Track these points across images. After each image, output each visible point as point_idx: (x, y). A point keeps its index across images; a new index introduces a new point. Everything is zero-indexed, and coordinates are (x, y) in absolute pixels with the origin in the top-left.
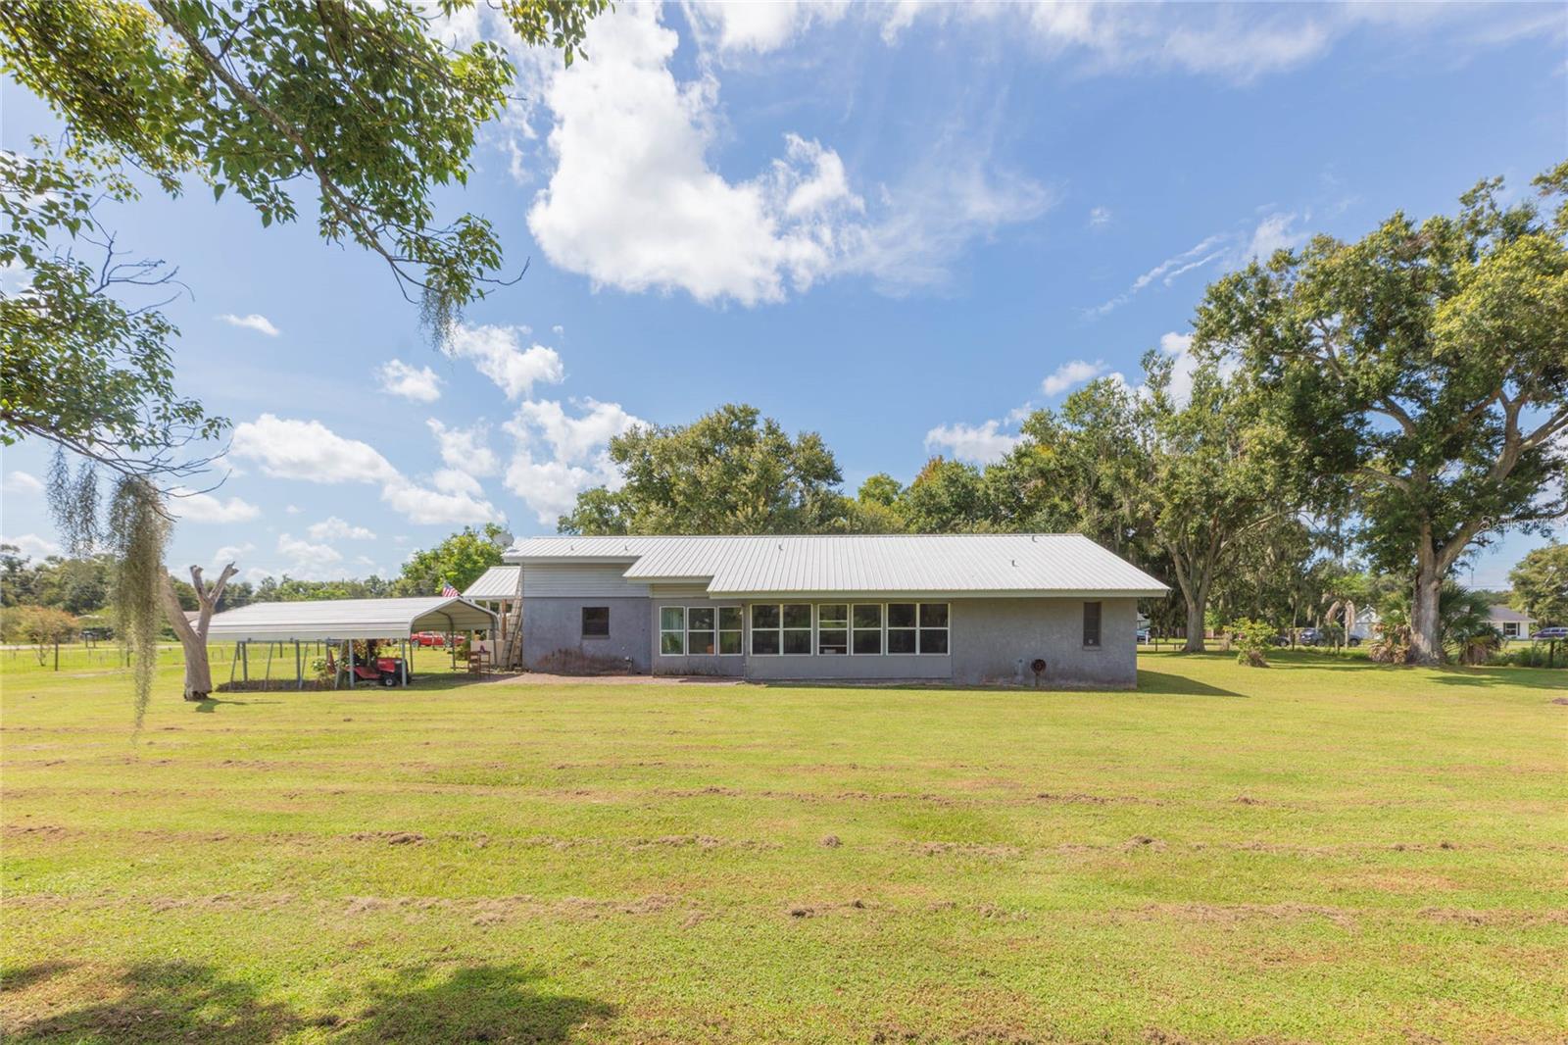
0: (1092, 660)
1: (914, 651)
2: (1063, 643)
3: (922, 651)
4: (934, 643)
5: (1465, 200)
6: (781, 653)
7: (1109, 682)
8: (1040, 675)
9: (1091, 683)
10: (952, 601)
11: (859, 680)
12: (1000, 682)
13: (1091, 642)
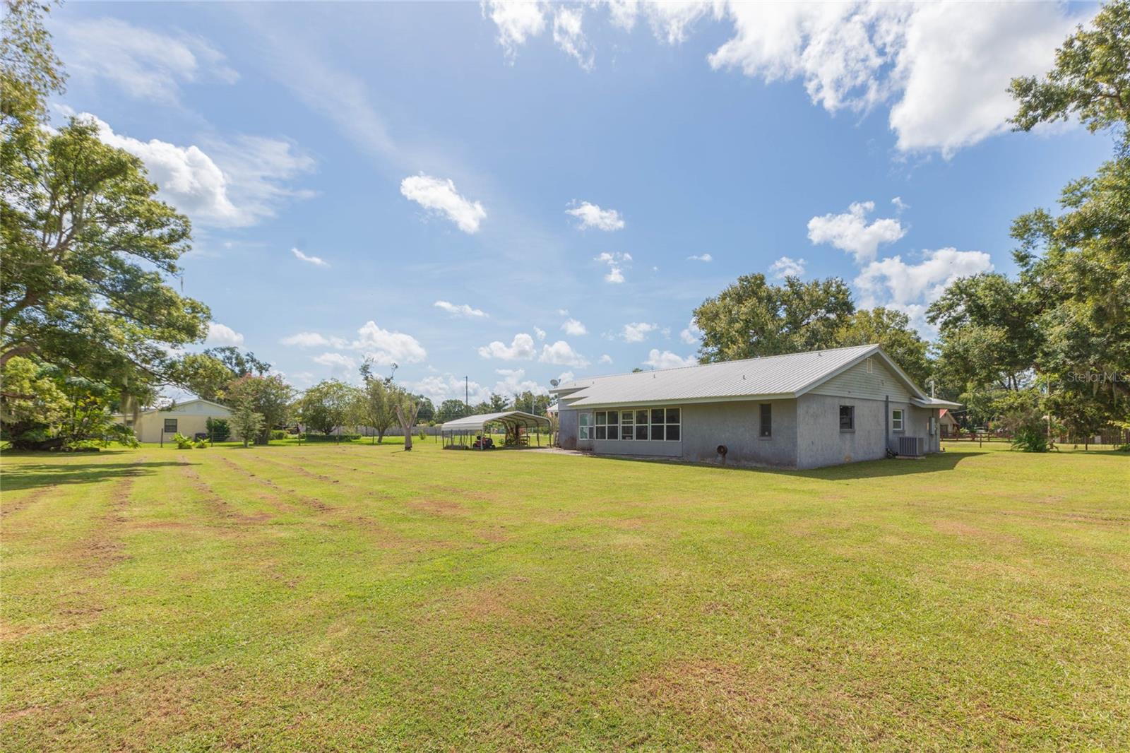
0: (765, 447)
1: (663, 439)
2: (744, 433)
3: (667, 439)
4: (674, 434)
6: (606, 439)
7: (777, 465)
8: (724, 457)
9: (764, 465)
10: (682, 405)
11: (638, 456)
12: (708, 461)
13: (767, 433)
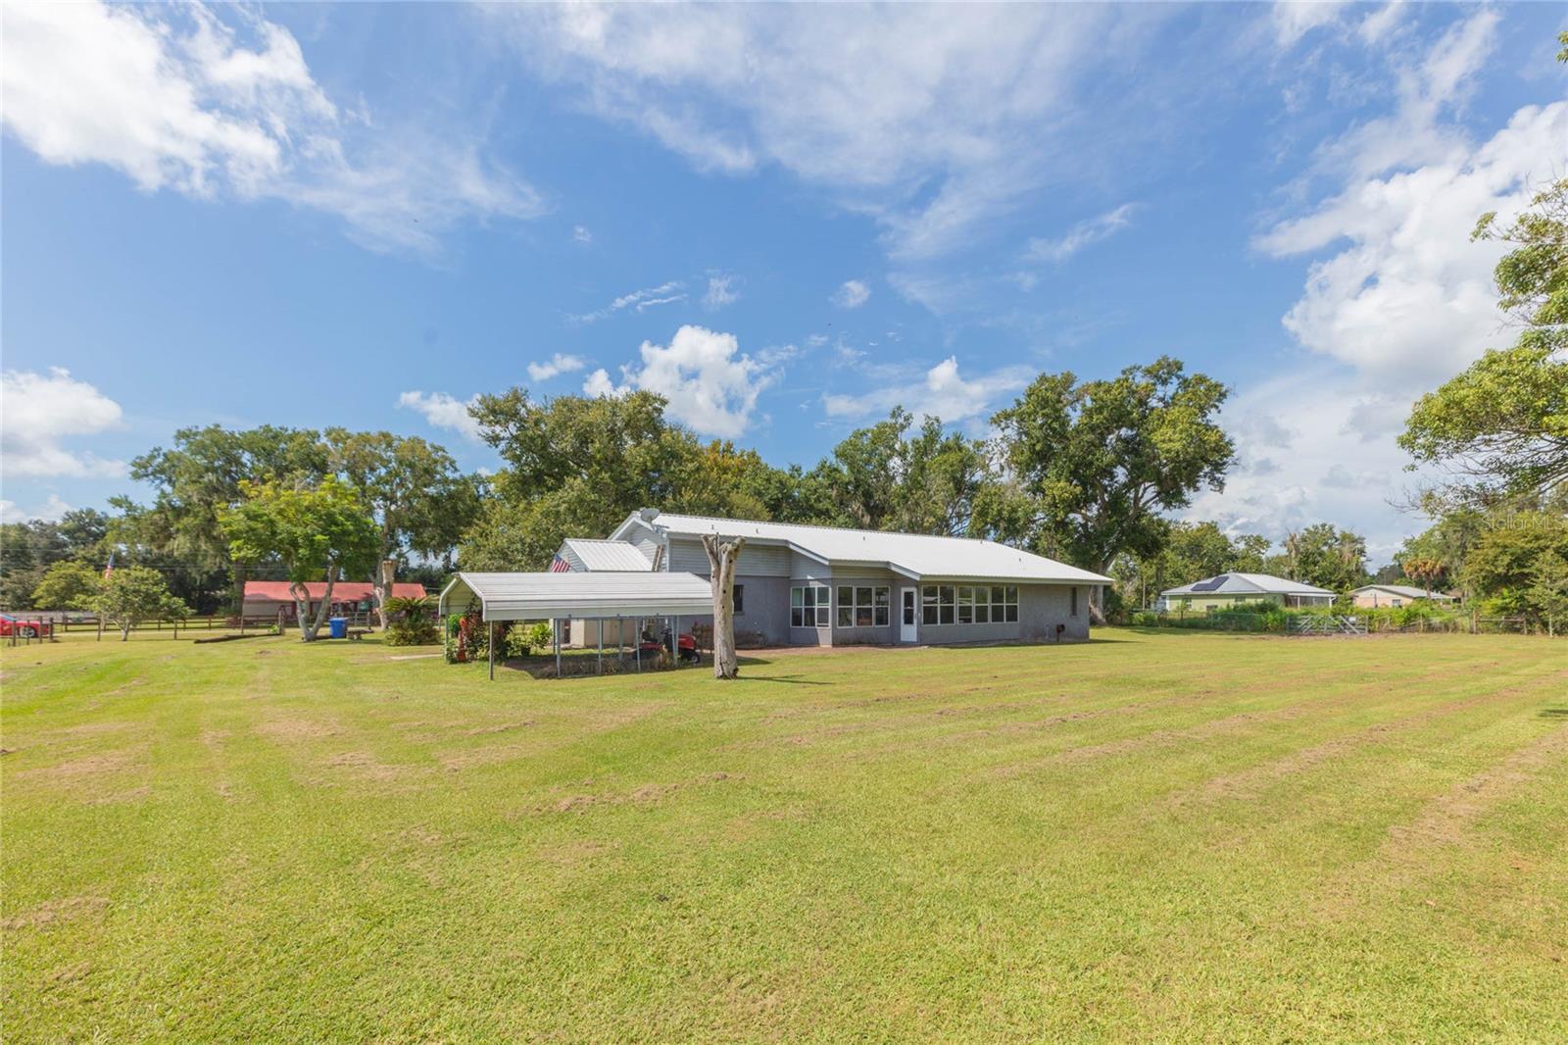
0: (1075, 624)
1: (1003, 620)
3: (1007, 620)
5: (1124, 372)
6: (939, 624)
8: (1060, 634)
11: (976, 642)
13: (1073, 613)
